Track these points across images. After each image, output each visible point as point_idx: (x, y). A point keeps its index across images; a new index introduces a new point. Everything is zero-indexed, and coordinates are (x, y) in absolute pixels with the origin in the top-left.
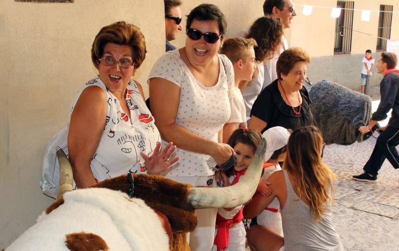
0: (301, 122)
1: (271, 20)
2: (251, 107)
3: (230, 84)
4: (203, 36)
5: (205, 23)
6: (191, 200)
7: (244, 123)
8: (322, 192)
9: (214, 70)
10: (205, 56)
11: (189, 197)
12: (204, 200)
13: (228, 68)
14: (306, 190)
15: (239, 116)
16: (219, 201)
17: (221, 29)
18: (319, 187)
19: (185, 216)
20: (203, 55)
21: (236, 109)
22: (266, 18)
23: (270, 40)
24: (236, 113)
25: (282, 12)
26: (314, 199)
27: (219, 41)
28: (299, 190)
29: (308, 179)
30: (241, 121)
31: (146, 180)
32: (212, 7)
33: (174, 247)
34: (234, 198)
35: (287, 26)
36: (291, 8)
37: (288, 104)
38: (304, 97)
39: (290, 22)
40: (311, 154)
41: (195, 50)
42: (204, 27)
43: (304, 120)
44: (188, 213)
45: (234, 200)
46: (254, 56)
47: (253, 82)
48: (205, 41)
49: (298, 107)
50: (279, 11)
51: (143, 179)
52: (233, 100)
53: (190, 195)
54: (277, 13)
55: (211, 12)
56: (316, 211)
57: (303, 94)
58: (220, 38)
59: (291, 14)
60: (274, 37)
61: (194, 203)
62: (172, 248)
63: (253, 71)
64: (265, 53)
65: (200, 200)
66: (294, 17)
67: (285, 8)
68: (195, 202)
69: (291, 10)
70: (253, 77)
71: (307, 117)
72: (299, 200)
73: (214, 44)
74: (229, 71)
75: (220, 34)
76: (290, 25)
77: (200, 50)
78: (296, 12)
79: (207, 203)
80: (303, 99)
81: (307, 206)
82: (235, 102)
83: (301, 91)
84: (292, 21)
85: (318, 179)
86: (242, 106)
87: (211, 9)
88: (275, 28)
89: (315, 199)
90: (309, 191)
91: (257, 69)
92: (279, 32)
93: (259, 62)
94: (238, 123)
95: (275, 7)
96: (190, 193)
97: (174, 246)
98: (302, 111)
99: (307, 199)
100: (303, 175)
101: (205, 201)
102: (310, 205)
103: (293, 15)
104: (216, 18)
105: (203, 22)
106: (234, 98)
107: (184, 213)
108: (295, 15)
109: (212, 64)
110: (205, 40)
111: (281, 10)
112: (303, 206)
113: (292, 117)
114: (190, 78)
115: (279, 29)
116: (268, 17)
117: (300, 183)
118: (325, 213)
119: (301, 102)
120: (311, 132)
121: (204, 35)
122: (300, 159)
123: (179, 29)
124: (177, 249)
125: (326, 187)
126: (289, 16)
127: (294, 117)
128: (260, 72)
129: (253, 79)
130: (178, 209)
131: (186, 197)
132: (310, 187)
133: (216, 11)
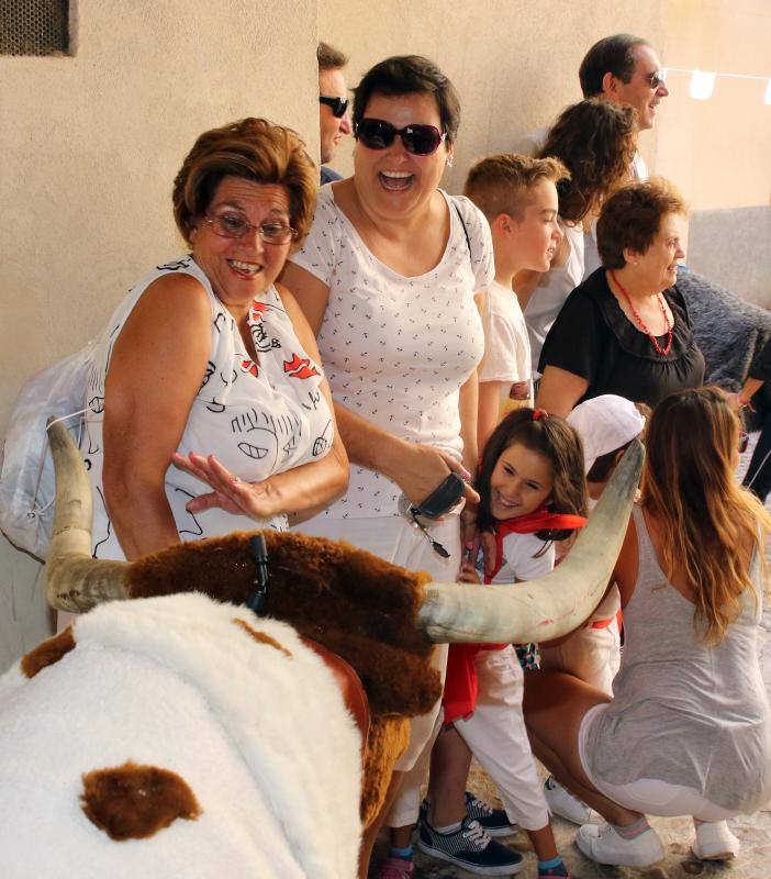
0: (678, 374)
1: (600, 110)
2: (542, 340)
3: (480, 276)
4: (398, 138)
5: (402, 100)
6: (428, 622)
7: (523, 384)
8: (729, 568)
9: (435, 231)
10: (407, 194)
11: (423, 612)
12: (463, 624)
13: (473, 230)
14: (690, 559)
15: (509, 364)
16: (505, 628)
17: (446, 117)
18: (722, 551)
19: (407, 671)
20: (403, 191)
21: (502, 345)
22: (589, 104)
23: (598, 163)
24: (500, 354)
25: (628, 86)
26: (706, 582)
27: (441, 148)
28: (668, 556)
29: (694, 529)
30: (515, 378)
31: (303, 557)
32: (417, 63)
33: (371, 748)
34: (547, 617)
35: (644, 125)
36: (652, 75)
37: (641, 329)
38: (678, 311)
39: (652, 114)
40: (703, 462)
41: (381, 175)
42: (398, 112)
43: (684, 366)
44: (418, 660)
45: (546, 622)
46: (555, 205)
47: (553, 277)
48: (403, 149)
49: (667, 336)
50: (619, 85)
51: (294, 553)
52: (492, 321)
53: (424, 606)
54: (613, 88)
55: (416, 74)
56: (711, 618)
57: (672, 303)
58: (443, 138)
59: (654, 91)
60: (607, 154)
61: (433, 631)
62: (367, 749)
63: (552, 244)
64: (588, 198)
65: (452, 623)
66: (662, 100)
67: (637, 78)
68: (439, 629)
69: (652, 80)
70: (553, 263)
71: (690, 360)
72: (665, 586)
73: (429, 158)
74: (477, 235)
75: (444, 130)
76: (653, 122)
77: (393, 175)
78: (667, 87)
79: (472, 633)
80: (674, 315)
81: (690, 606)
82: (498, 324)
83: (666, 294)
84: (656, 109)
85: (721, 530)
86: (518, 338)
87: (415, 66)
88: (607, 130)
89: (711, 584)
90: (695, 561)
91: (564, 243)
92: (620, 141)
93: (570, 223)
94: (507, 382)
95: (608, 76)
96: (423, 603)
97: (371, 744)
98: (676, 345)
99: (689, 583)
100: (681, 516)
101: (466, 628)
102: (696, 599)
103: (659, 94)
104: (431, 86)
105: (395, 98)
106: (497, 317)
107: (405, 661)
108: (666, 94)
109: (427, 217)
110: (406, 146)
111: (627, 81)
112: (676, 603)
113: (653, 362)
114: (359, 255)
115: (622, 134)
116: (595, 101)
117: (672, 539)
118: (737, 627)
119: (672, 324)
120: (709, 403)
121: (403, 132)
122: (676, 476)
123: (342, 130)
124: (378, 751)
125: (741, 554)
126: (647, 96)
127: (659, 363)
128: (573, 252)
129: (554, 269)
130: (391, 650)
131: (413, 616)
132: (698, 550)
133: (429, 70)
